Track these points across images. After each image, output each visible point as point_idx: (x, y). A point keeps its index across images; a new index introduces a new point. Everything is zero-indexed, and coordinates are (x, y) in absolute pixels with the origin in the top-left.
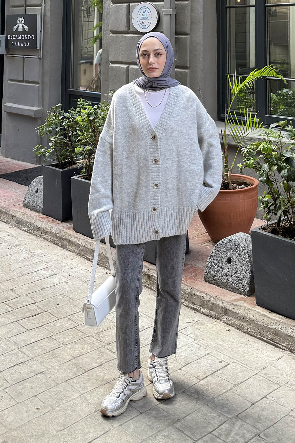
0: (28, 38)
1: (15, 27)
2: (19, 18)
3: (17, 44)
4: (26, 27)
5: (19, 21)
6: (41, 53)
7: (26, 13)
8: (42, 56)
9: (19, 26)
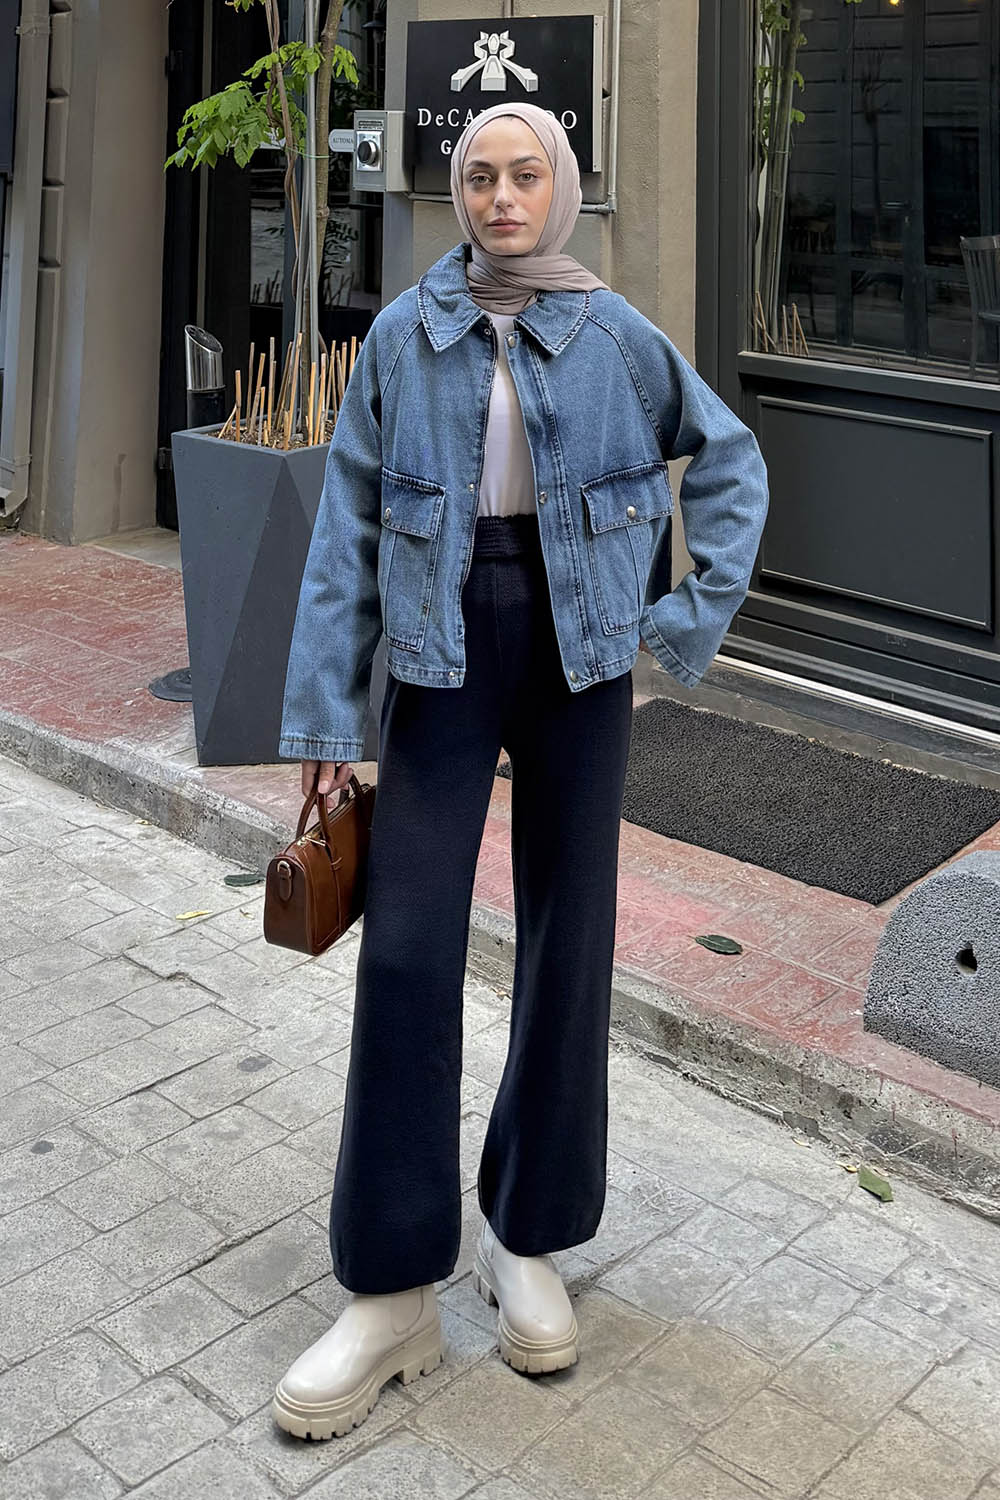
1: (461, 77)
2: (483, 35)
4: (528, 77)
5: (485, 47)
6: (614, 191)
7: (515, 11)
8: (614, 203)
9: (482, 69)
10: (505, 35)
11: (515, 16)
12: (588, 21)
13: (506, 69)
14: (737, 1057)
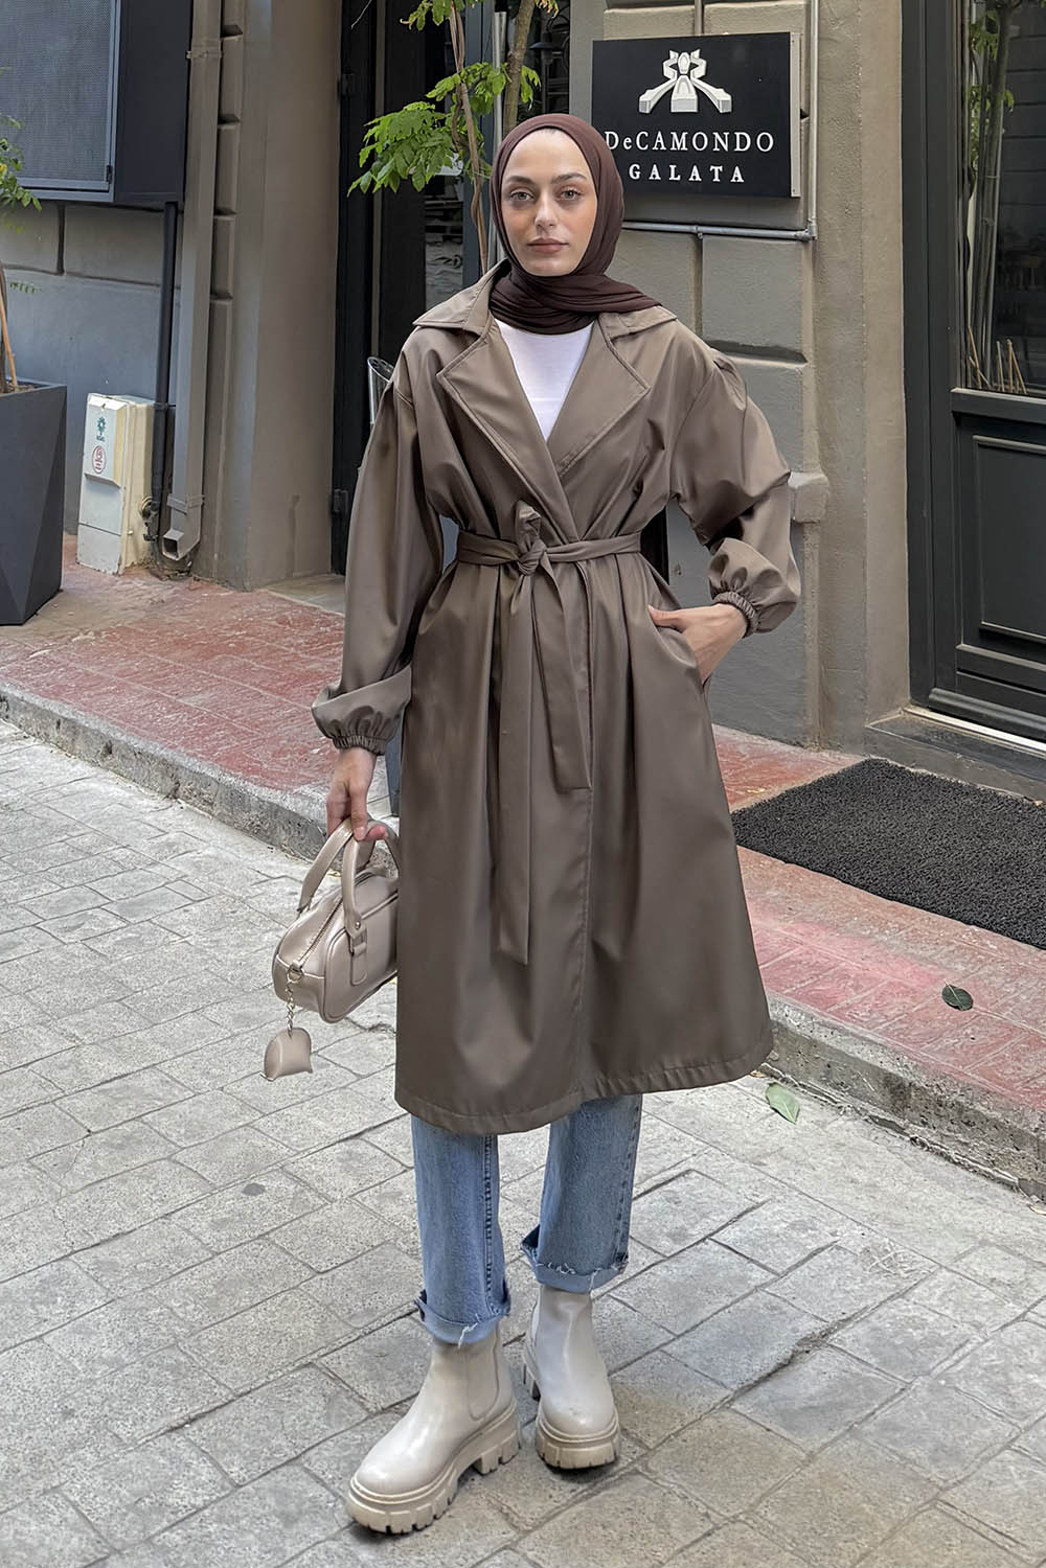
0: (732, 144)
1: (649, 98)
2: (672, 54)
3: (664, 173)
4: (720, 97)
5: (675, 67)
6: (814, 217)
7: (706, 29)
8: (814, 230)
9: (672, 89)
10: (696, 53)
11: (706, 34)
12: (784, 39)
13: (696, 89)
14: (968, 1120)
